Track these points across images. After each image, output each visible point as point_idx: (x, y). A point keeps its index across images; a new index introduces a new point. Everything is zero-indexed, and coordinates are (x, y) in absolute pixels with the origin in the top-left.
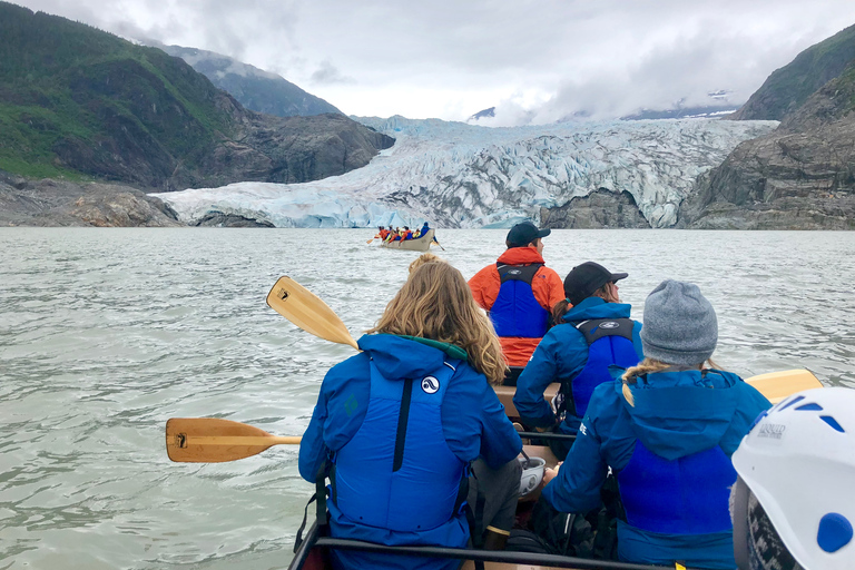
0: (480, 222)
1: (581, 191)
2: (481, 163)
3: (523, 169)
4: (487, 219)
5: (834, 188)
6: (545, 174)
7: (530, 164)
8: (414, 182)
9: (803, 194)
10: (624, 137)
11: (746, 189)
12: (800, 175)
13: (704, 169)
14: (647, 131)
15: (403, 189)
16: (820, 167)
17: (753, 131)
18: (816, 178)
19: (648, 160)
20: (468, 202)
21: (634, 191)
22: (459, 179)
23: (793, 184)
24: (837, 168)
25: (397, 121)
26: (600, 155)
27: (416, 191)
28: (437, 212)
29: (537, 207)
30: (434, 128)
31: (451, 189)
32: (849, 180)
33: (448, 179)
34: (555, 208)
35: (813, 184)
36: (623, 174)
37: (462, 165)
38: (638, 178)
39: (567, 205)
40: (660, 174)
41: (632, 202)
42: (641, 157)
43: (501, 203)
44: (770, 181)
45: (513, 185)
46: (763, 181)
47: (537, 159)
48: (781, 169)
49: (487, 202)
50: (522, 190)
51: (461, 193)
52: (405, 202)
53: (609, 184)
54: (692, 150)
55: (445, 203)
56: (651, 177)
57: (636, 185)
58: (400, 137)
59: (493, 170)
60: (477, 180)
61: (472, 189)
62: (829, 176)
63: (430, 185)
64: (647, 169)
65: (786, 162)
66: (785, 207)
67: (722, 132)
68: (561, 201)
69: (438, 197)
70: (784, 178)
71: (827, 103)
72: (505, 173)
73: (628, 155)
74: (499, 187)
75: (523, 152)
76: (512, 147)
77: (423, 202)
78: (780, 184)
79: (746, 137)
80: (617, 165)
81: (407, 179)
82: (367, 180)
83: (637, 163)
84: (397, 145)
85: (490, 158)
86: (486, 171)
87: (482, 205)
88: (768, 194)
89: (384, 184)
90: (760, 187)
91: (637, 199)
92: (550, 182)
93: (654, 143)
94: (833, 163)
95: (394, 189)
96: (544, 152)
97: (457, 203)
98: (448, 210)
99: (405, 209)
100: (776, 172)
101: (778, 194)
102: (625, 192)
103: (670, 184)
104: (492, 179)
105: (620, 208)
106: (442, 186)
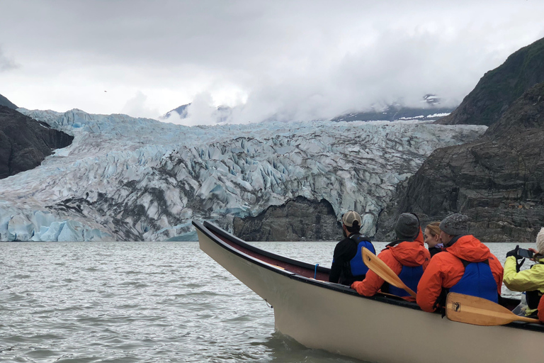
0: (166, 233)
1: (277, 200)
2: (170, 166)
3: (215, 174)
4: (174, 230)
5: (523, 198)
6: (239, 179)
7: (223, 169)
8: (92, 187)
9: (493, 204)
10: (327, 141)
11: (439, 199)
12: (491, 185)
13: (404, 176)
14: (351, 135)
15: (79, 195)
16: (510, 176)
17: (460, 137)
18: (506, 188)
19: (347, 166)
20: (152, 212)
21: (333, 200)
22: (143, 184)
23: (484, 194)
24: (525, 178)
25: (75, 116)
26: (299, 160)
27: (93, 198)
28: (117, 222)
29: (230, 217)
30: (120, 126)
31: (133, 197)
32: (537, 191)
33: (131, 185)
34: (250, 218)
35: (502, 194)
36: (322, 182)
37: (147, 168)
38: (337, 186)
39: (262, 215)
40: (360, 181)
41: (331, 211)
42: (341, 163)
43: (190, 212)
44: (462, 191)
45: (205, 192)
46: (456, 190)
47: (231, 163)
48: (473, 178)
49: (175, 210)
50: (214, 197)
51: (146, 200)
52: (79, 210)
53: (306, 192)
54: (395, 156)
55: (127, 212)
56: (350, 185)
57: (334, 193)
58: (79, 133)
59: (183, 175)
60: (164, 186)
61: (158, 195)
62: (518, 186)
63: (109, 191)
64: (346, 176)
65: (478, 171)
66: (476, 217)
67: (429, 137)
68: (255, 211)
69: (119, 205)
70: (476, 187)
71: (530, 109)
72: (197, 177)
73: (328, 161)
74: (189, 193)
75: (217, 155)
76: (205, 148)
77: (101, 211)
78: (472, 194)
79: (452, 142)
80: (315, 171)
81: (84, 183)
82: (34, 184)
83: (336, 170)
84: (75, 144)
85: (180, 161)
86: (174, 176)
87: (168, 214)
88: (462, 203)
89: (56, 189)
90: (453, 197)
91: (336, 208)
92: (244, 189)
93: (357, 148)
94: (522, 173)
95: (66, 195)
96: (240, 155)
97: (139, 212)
98: (129, 220)
99: (78, 219)
100: (468, 181)
101: (471, 203)
102: (324, 200)
103: (370, 192)
104: (181, 186)
105: (318, 219)
106: (124, 193)
